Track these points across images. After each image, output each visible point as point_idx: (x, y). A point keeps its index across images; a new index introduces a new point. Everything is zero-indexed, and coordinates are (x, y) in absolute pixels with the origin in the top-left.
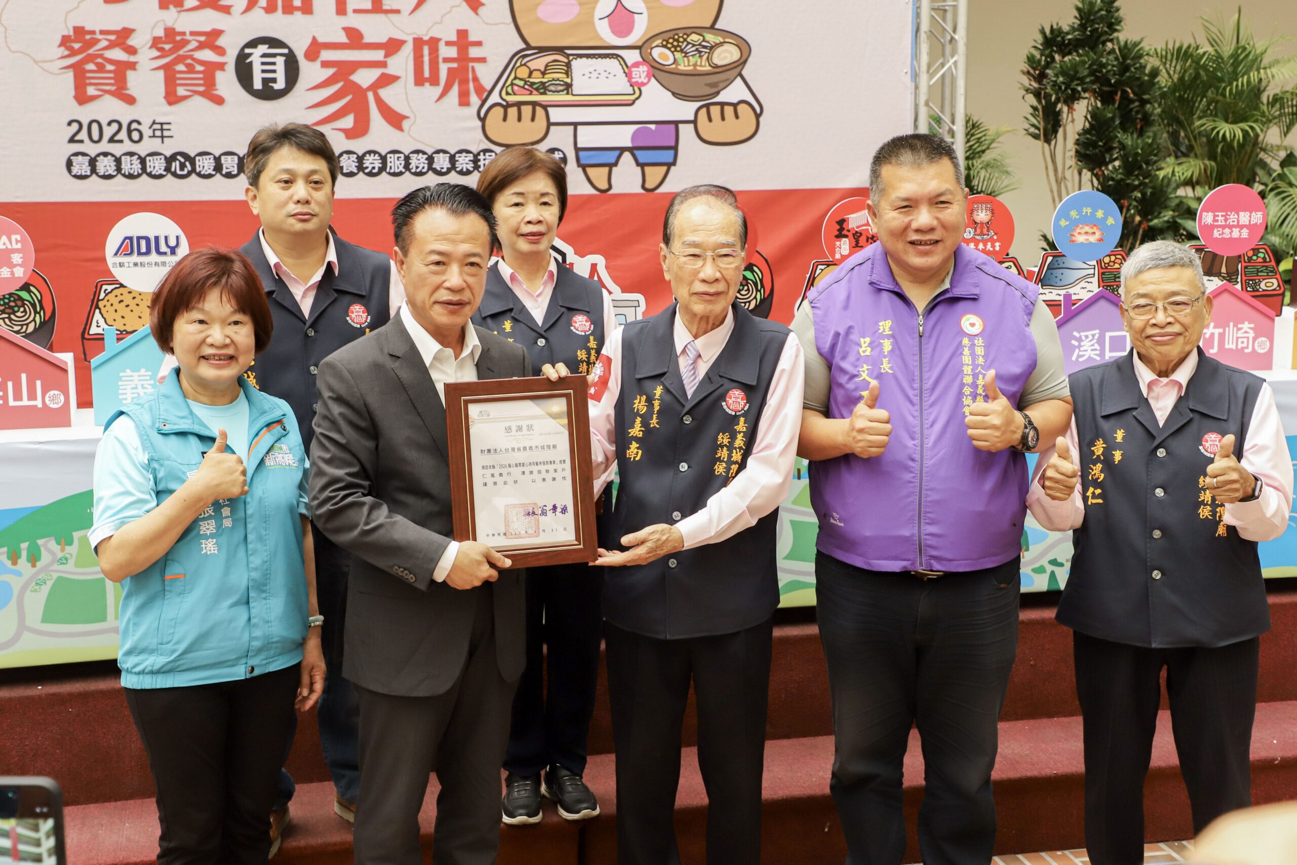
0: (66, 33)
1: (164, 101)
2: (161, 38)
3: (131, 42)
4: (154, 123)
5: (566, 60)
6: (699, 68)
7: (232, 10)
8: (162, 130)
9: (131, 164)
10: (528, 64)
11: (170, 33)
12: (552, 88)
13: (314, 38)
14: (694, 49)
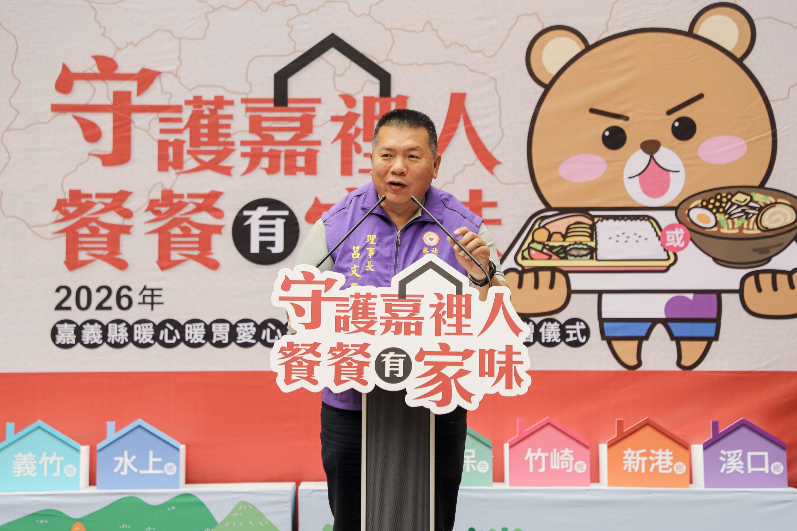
0: (61, 197)
1: (157, 266)
2: (158, 200)
3: (128, 205)
4: (145, 288)
5: (590, 222)
6: (745, 231)
7: (233, 171)
8: (152, 296)
9: (118, 332)
10: (547, 226)
11: (168, 195)
12: (574, 252)
13: (317, 200)
14: (740, 210)
